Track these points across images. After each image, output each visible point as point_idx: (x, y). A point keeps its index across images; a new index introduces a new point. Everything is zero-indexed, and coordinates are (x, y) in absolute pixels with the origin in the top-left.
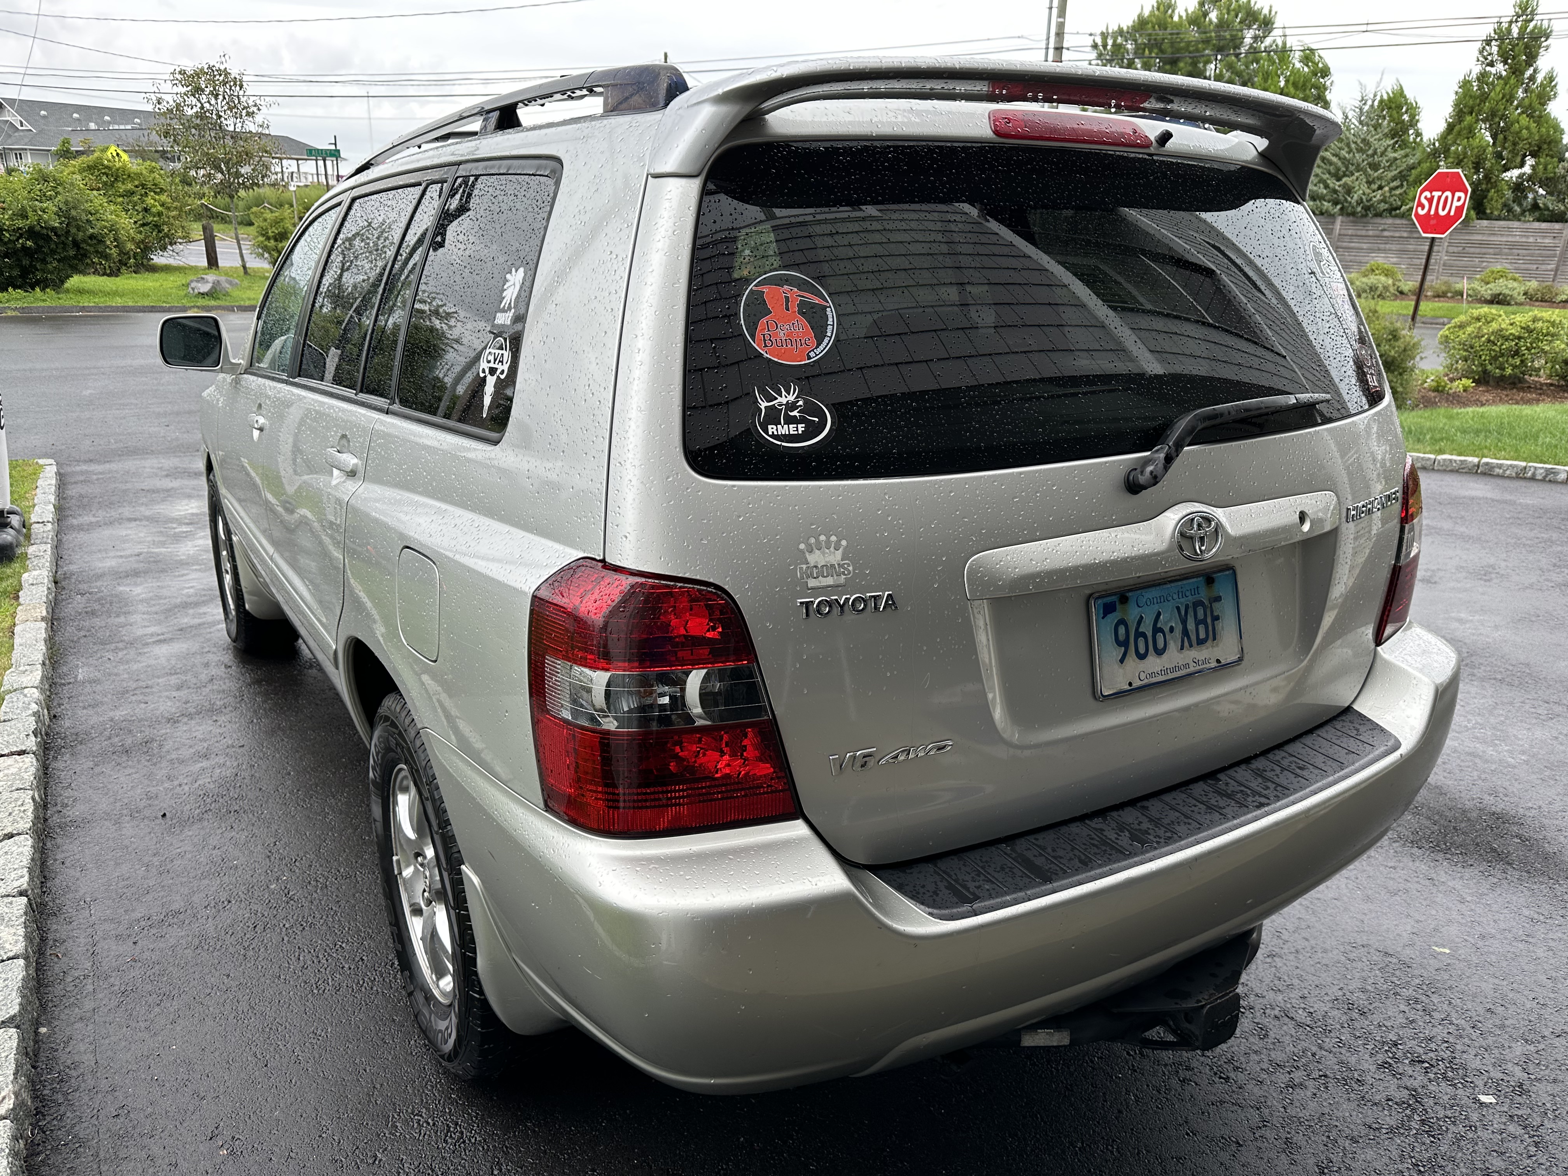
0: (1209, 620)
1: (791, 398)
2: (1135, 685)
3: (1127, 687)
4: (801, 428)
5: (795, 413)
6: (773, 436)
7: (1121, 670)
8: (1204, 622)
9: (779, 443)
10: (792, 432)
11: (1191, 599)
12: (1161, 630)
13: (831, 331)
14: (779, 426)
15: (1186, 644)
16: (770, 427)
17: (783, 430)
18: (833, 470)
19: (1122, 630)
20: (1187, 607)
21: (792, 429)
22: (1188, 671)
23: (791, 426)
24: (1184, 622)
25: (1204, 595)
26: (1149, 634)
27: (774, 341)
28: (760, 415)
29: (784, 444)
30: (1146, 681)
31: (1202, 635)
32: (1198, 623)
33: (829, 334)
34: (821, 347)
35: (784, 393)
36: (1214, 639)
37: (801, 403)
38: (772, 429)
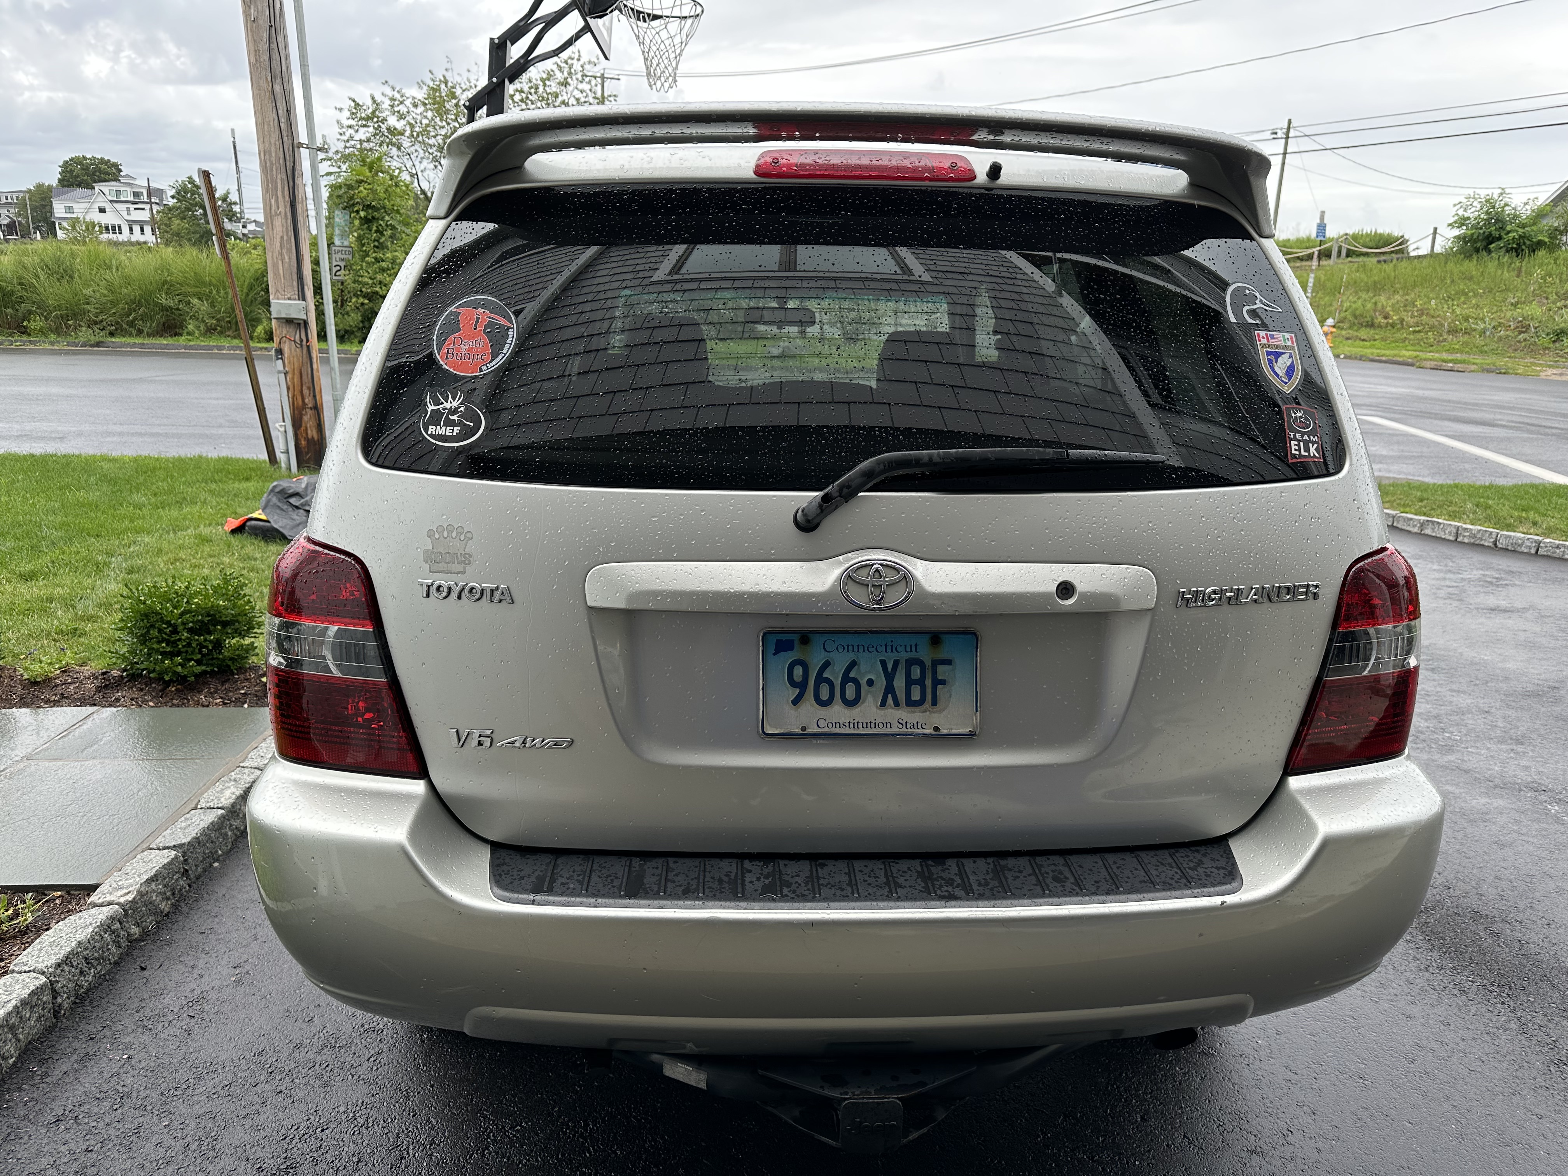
0: (929, 682)
1: (455, 404)
2: (809, 731)
3: (798, 731)
4: (457, 430)
5: (455, 417)
6: (431, 436)
7: (792, 712)
8: (921, 682)
9: (434, 441)
10: (447, 433)
11: (904, 656)
12: (856, 682)
13: (507, 350)
14: (438, 427)
15: (890, 701)
16: (430, 427)
17: (441, 430)
18: (476, 470)
19: (798, 671)
20: (896, 663)
21: (448, 431)
22: (888, 731)
23: (448, 428)
24: (890, 677)
25: (926, 654)
26: (838, 683)
27: (455, 354)
28: (425, 416)
29: (438, 443)
30: (826, 730)
31: (916, 695)
32: (909, 682)
33: (505, 351)
34: (494, 362)
35: (450, 399)
36: (935, 703)
37: (462, 409)
38: (432, 429)
